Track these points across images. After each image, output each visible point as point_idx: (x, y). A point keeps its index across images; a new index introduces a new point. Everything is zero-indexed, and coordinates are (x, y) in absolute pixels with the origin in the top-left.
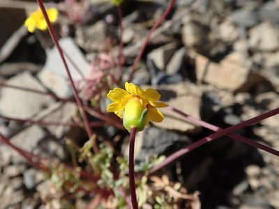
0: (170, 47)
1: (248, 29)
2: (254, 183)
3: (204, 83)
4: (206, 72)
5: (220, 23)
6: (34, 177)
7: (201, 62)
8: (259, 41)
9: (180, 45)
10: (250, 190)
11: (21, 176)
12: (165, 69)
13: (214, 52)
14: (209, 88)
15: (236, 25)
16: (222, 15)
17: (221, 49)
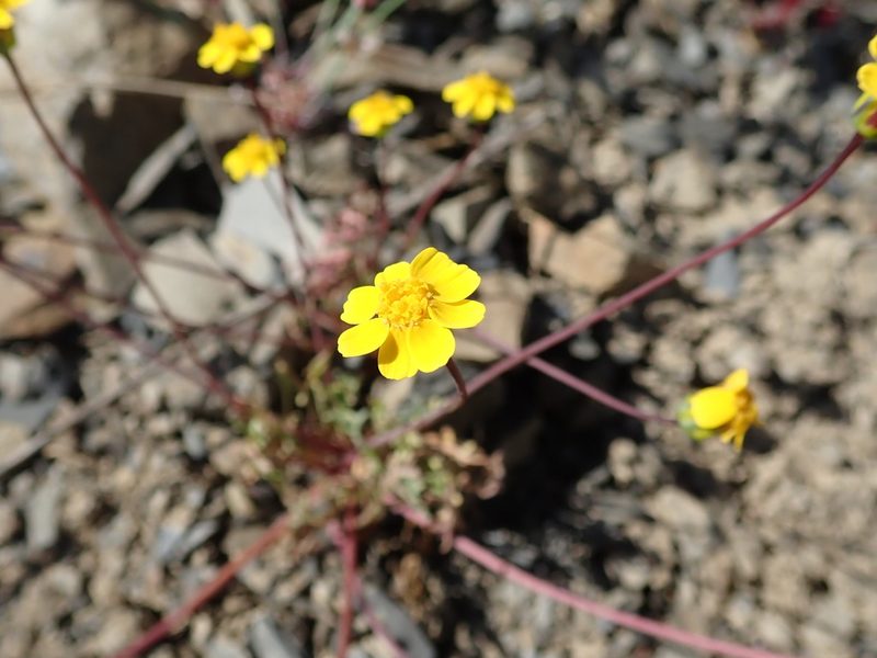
0: (480, 194)
1: (651, 161)
2: (622, 473)
3: (545, 274)
4: (548, 252)
5: (595, 140)
6: (203, 438)
7: (540, 230)
8: (671, 190)
9: (502, 192)
10: (611, 484)
11: (178, 435)
12: (465, 243)
13: (570, 209)
14: (552, 286)
15: (627, 149)
16: (600, 125)
17: (586, 202)
